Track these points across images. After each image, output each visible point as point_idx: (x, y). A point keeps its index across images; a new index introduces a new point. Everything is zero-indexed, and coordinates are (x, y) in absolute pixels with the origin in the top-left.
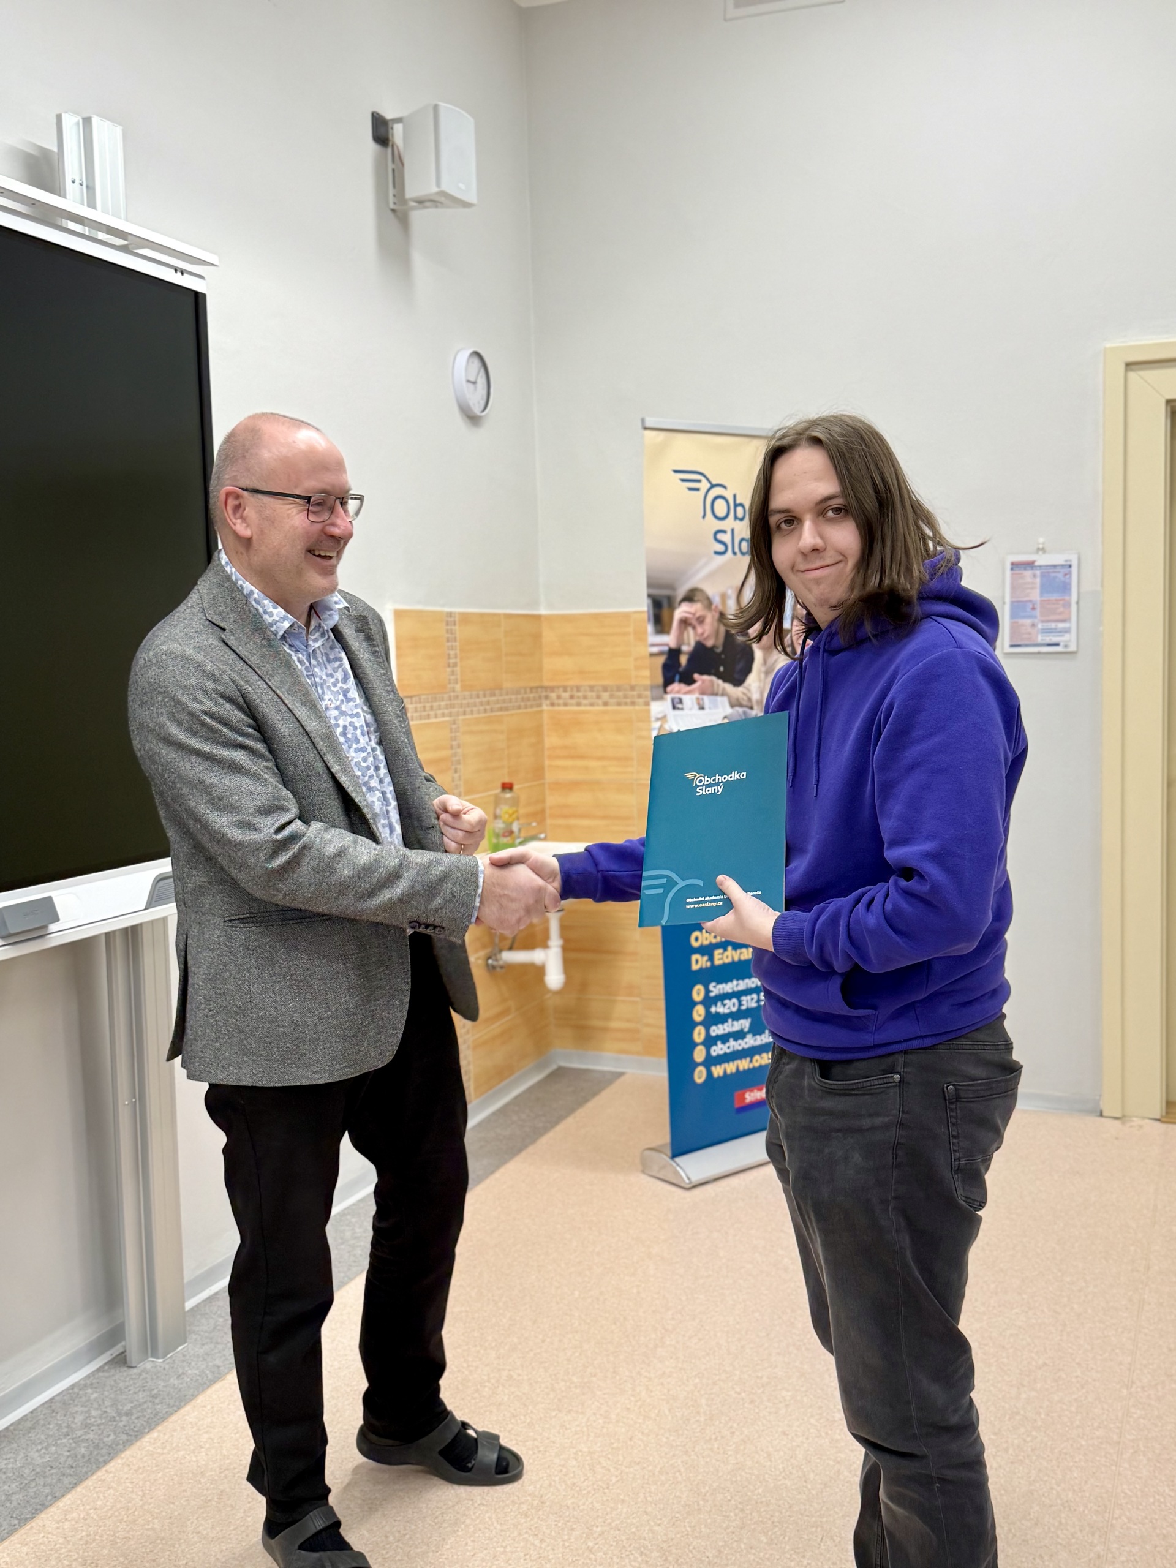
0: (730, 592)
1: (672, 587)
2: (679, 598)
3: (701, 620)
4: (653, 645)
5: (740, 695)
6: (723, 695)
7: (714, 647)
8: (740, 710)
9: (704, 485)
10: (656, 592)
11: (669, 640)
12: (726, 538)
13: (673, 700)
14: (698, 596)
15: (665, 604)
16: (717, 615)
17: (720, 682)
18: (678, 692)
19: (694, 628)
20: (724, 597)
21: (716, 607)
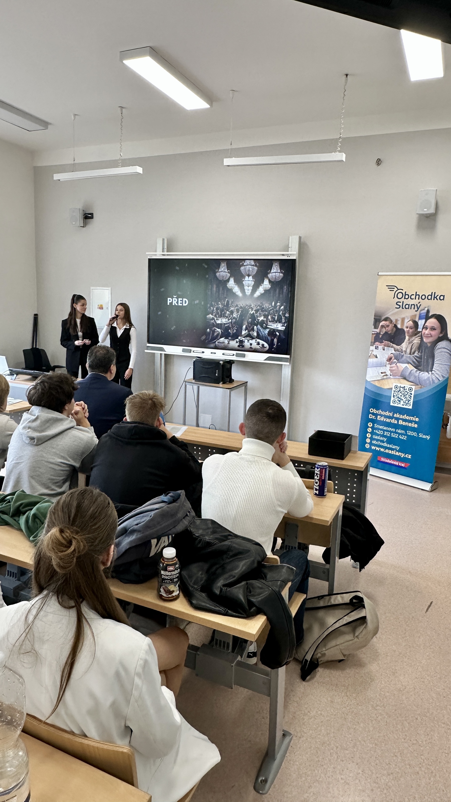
0: (399, 319)
1: (380, 317)
2: (382, 320)
3: (388, 326)
4: (373, 331)
5: (399, 348)
6: (391, 347)
7: (390, 334)
8: (398, 352)
9: (396, 289)
10: (376, 318)
11: (378, 330)
12: (401, 304)
13: (376, 346)
14: (388, 319)
15: (378, 321)
16: (393, 325)
17: (391, 343)
18: (377, 345)
19: (385, 328)
20: (397, 320)
21: (393, 323)
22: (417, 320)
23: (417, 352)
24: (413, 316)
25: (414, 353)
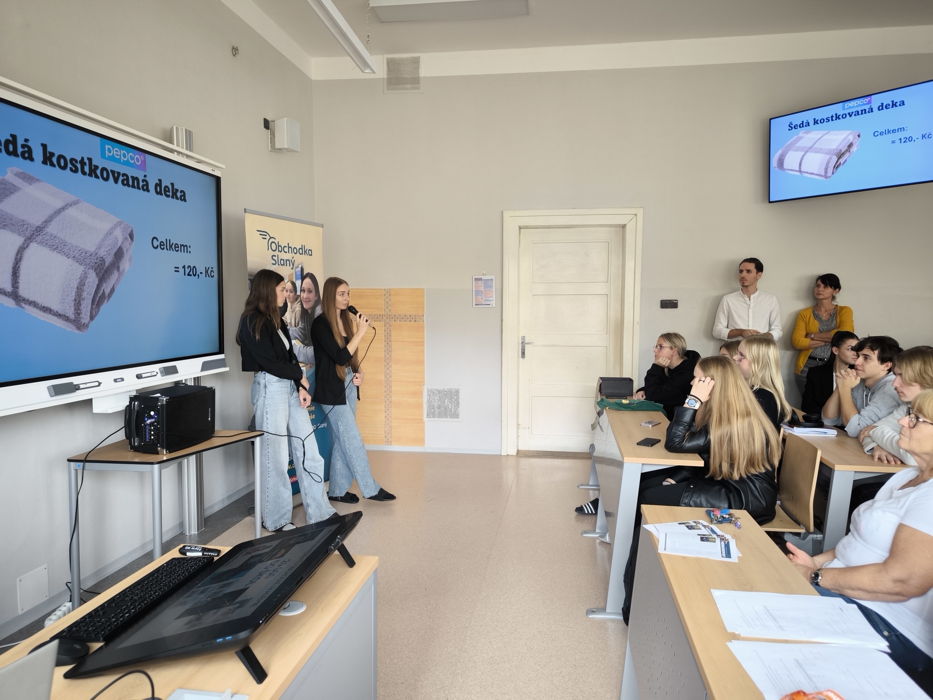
22: (294, 281)
23: (300, 323)
24: (290, 275)
25: (298, 326)
